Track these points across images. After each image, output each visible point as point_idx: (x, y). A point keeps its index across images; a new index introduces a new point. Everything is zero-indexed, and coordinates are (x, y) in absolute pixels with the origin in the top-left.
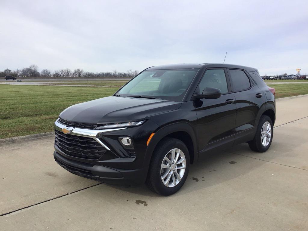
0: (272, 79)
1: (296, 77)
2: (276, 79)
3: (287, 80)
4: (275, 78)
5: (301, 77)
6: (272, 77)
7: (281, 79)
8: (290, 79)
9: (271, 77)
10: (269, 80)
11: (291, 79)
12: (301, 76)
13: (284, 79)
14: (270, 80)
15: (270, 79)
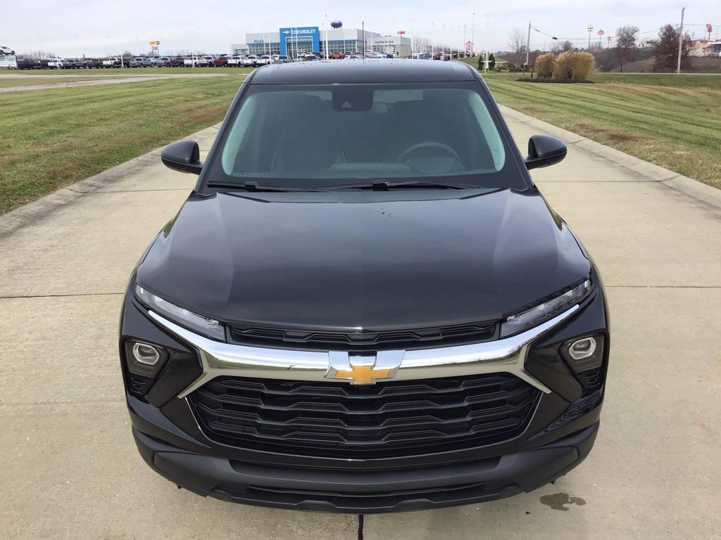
0: (108, 67)
1: (163, 61)
2: (118, 67)
3: (143, 69)
4: (116, 63)
5: (172, 62)
6: (109, 63)
7: (129, 67)
8: (148, 65)
9: (104, 63)
10: (100, 70)
11: (152, 65)
12: (173, 59)
13: (136, 67)
14: (105, 69)
15: (102, 67)
